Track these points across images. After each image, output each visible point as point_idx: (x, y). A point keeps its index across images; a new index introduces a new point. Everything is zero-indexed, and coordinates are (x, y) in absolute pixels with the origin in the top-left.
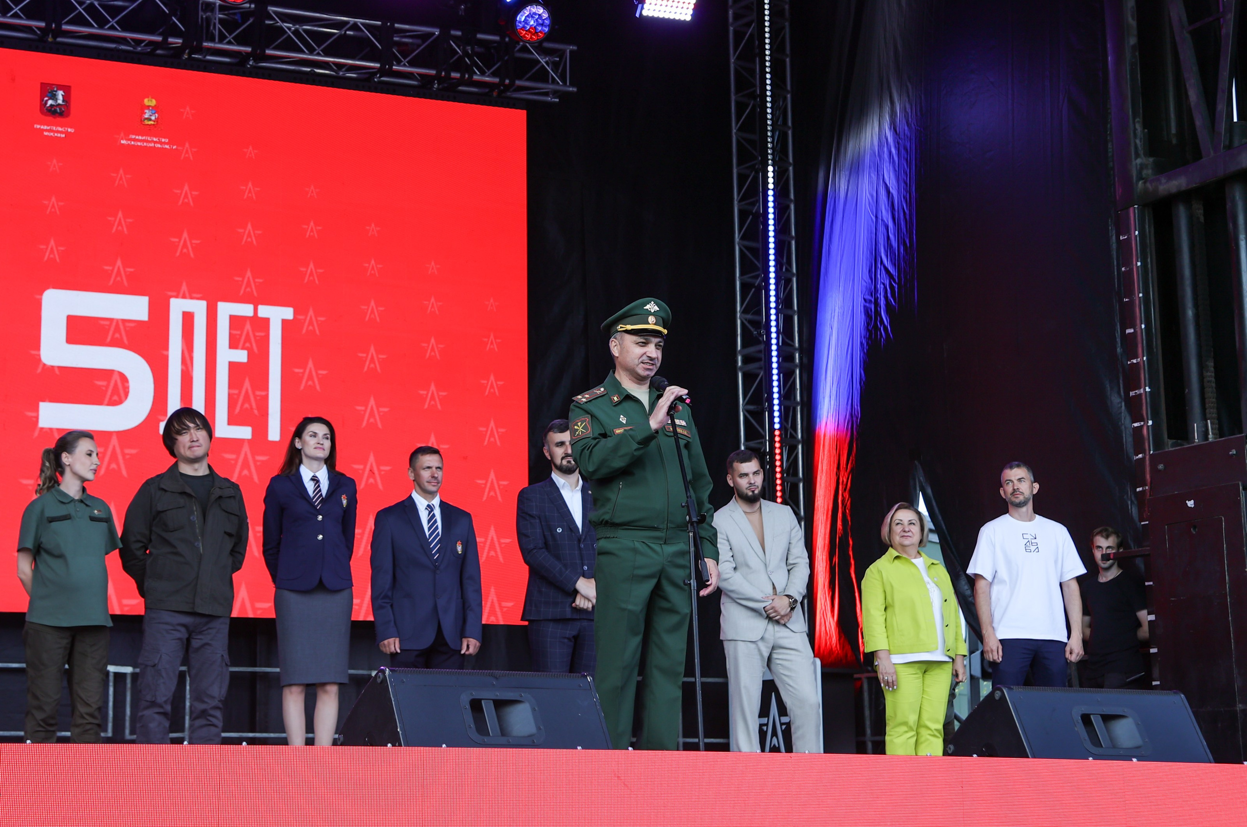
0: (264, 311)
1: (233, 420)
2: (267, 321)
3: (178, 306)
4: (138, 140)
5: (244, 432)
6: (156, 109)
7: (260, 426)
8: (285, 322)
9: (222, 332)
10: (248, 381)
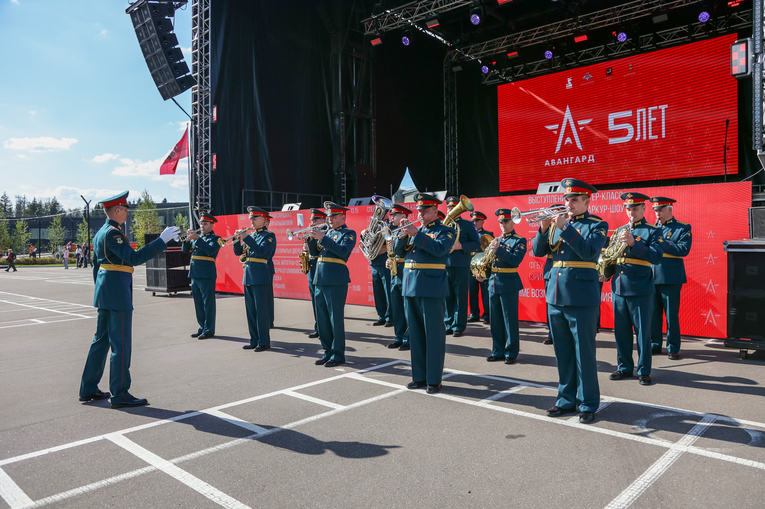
0: (660, 107)
1: (653, 135)
2: (661, 110)
3: (639, 111)
4: (628, 75)
5: (656, 137)
6: (632, 66)
7: (660, 134)
8: (665, 108)
9: (650, 114)
10: (657, 125)
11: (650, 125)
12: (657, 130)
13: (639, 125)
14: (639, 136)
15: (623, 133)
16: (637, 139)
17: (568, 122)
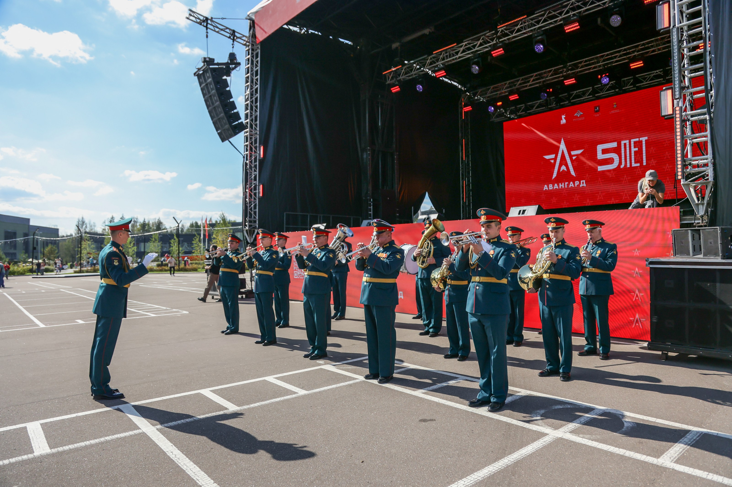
0: (641, 139)
1: (635, 163)
2: (642, 141)
3: (623, 142)
4: (613, 112)
5: (638, 165)
6: (616, 104)
7: (641, 162)
8: (646, 140)
9: (632, 145)
10: (639, 154)
11: (633, 154)
12: (639, 159)
13: (623, 154)
14: (623, 163)
15: (609, 161)
16: (622, 166)
17: (563, 151)
